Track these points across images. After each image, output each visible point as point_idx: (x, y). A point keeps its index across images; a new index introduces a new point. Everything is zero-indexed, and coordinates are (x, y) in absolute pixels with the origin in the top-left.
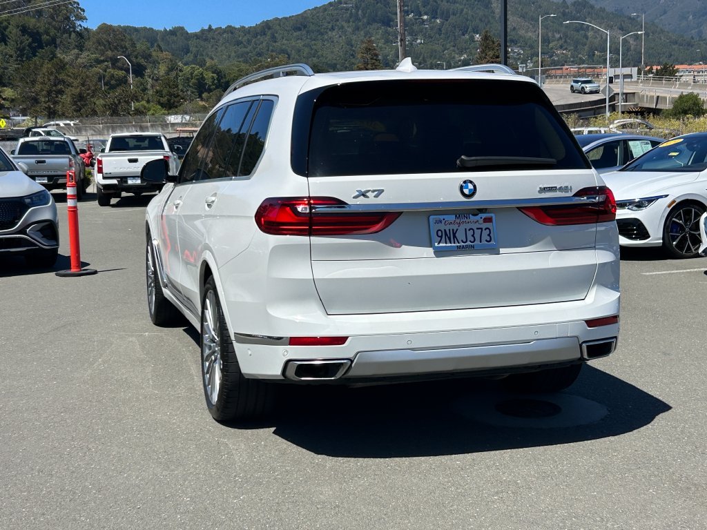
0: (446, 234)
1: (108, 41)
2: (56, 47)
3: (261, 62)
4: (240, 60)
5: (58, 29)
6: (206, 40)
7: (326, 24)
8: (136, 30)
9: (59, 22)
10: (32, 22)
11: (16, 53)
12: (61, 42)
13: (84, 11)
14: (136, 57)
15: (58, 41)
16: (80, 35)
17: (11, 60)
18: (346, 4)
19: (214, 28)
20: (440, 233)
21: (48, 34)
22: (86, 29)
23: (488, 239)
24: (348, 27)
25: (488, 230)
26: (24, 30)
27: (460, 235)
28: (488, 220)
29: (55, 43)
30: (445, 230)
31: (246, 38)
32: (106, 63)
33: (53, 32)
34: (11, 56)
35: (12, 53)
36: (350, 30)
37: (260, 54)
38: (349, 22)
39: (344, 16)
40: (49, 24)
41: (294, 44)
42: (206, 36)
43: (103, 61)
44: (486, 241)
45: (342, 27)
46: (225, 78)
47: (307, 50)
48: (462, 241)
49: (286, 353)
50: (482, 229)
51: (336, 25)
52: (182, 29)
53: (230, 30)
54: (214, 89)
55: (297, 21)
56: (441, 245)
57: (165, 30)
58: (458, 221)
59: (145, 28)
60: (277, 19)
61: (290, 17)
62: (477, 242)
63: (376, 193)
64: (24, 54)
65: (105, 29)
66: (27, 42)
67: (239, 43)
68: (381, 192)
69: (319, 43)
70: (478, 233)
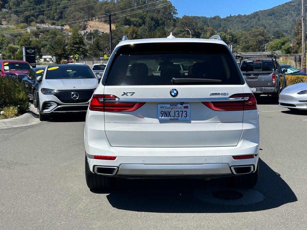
0: (165, 113)
1: (186, 23)
2: (165, 26)
3: (252, 30)
4: (243, 29)
5: (166, 18)
6: (228, 21)
7: (284, 13)
8: (199, 18)
9: (166, 15)
10: (155, 15)
11: (148, 28)
12: (167, 23)
13: (176, 10)
14: (197, 29)
15: (166, 23)
16: (174, 20)
17: (147, 31)
18: (294, 3)
19: (232, 16)
20: (162, 113)
21: (162, 20)
22: (178, 18)
23: (186, 116)
24: (294, 14)
25: (186, 112)
26: (152, 19)
27: (172, 114)
28: (187, 107)
29: (164, 24)
30: (165, 111)
31: (246, 20)
32: (184, 32)
33: (164, 19)
34: (147, 30)
35: (147, 28)
36: (295, 15)
37: (252, 27)
38: (295, 11)
39: (293, 8)
40: (163, 16)
41: (268, 22)
42: (229, 19)
43: (183, 31)
44: (185, 117)
45: (291, 14)
46: (235, 37)
47: (274, 24)
48: (173, 116)
49: (93, 162)
50: (183, 111)
51: (288, 13)
52: (218, 16)
53: (239, 16)
54: (230, 42)
55: (270, 11)
56: (162, 118)
57: (211, 17)
58: (172, 107)
59: (203, 17)
60: (261, 11)
61: (267, 10)
62: (180, 117)
63: (131, 93)
64: (152, 29)
65: (185, 17)
66: (153, 24)
67: (243, 22)
68: (133, 93)
69: (280, 21)
70: (181, 113)
